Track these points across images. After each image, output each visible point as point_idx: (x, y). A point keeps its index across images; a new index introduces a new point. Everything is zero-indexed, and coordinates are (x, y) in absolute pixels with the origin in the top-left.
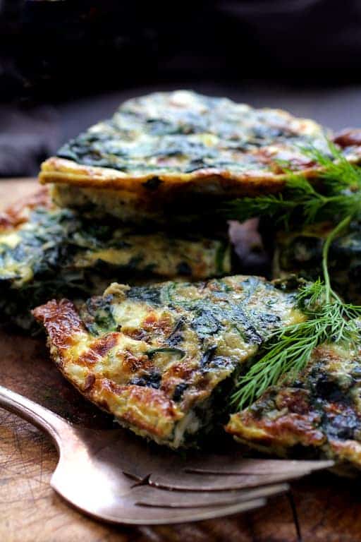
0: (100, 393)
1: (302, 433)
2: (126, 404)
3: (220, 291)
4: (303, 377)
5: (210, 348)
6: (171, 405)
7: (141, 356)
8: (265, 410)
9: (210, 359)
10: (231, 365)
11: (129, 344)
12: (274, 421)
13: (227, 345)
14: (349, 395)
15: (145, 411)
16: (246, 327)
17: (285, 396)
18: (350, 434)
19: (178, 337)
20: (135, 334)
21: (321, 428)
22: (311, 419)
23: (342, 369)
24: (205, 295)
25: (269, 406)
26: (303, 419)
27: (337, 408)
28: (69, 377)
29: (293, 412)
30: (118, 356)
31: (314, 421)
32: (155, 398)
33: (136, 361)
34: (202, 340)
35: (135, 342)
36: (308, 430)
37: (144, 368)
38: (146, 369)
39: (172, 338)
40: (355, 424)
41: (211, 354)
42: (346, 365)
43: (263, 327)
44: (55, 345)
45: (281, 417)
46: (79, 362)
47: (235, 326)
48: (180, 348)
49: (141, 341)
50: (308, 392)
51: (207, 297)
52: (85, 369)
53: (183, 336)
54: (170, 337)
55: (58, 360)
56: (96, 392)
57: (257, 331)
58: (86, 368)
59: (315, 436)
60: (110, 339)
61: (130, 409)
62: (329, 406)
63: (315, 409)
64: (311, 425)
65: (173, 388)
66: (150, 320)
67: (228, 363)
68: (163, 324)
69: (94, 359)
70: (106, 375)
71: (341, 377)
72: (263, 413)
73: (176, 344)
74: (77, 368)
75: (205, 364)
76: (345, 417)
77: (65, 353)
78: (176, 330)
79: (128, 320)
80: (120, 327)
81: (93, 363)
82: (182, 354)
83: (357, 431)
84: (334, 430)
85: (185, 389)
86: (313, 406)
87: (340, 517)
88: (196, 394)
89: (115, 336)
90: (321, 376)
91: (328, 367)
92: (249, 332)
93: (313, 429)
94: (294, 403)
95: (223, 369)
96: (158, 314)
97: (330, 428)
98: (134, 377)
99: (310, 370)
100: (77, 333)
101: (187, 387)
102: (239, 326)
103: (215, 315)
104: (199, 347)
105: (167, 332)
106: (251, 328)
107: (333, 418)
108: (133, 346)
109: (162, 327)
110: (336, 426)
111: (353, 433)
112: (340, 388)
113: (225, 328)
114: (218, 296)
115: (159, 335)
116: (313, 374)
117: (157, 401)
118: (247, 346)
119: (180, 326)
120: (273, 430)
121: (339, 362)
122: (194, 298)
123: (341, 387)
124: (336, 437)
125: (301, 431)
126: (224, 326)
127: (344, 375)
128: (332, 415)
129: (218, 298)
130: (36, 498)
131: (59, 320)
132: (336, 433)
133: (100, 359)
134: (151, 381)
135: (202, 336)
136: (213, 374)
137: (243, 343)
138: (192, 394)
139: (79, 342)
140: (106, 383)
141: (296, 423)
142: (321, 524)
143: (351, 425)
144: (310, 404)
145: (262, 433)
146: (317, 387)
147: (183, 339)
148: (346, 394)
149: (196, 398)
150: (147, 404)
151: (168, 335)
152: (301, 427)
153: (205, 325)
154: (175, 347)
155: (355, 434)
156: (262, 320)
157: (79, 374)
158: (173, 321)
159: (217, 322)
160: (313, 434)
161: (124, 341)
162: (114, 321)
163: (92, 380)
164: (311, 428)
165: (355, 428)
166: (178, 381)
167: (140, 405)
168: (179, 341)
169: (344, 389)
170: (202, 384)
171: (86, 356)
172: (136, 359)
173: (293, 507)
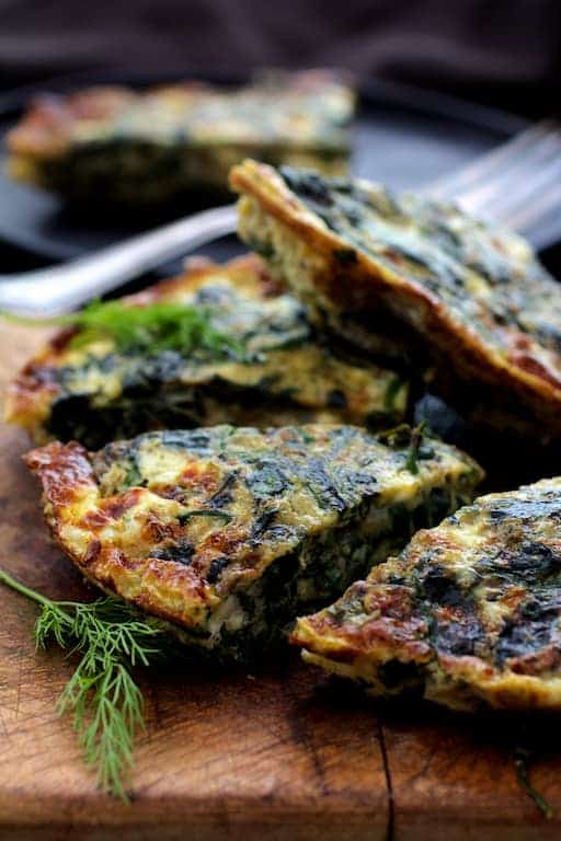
0: (105, 567)
1: (399, 644)
2: (139, 583)
3: (295, 441)
4: (404, 570)
5: (267, 512)
6: (203, 584)
7: (169, 521)
8: (348, 614)
9: (265, 528)
10: (295, 538)
11: (154, 504)
12: (360, 627)
13: (293, 511)
14: (471, 597)
15: (165, 592)
16: (324, 488)
17: (378, 595)
18: (470, 647)
19: (225, 496)
20: (167, 491)
21: (428, 640)
22: (414, 627)
23: (462, 560)
24: (275, 445)
25: (353, 608)
26: (402, 626)
27: (453, 613)
28: (65, 544)
29: (388, 616)
30: (136, 518)
31: (419, 631)
32: (181, 574)
33: (160, 526)
34: (258, 501)
35: (164, 502)
36: (408, 640)
37: (172, 537)
38: (175, 539)
39: (217, 498)
40: (477, 635)
41: (268, 520)
42: (470, 555)
43: (350, 489)
44: (49, 501)
45: (370, 622)
46: (82, 525)
47: (307, 484)
48: (227, 512)
49: (171, 502)
50: (412, 590)
51: (277, 448)
52: (88, 535)
53: (233, 495)
54: (214, 497)
55: (53, 522)
56: (100, 565)
57: (340, 494)
58: (90, 533)
59: (419, 649)
60: (129, 498)
61: (146, 590)
62: (441, 611)
63: (421, 614)
64: (413, 634)
65: (208, 563)
66: (189, 474)
67: (291, 534)
68: (206, 480)
69: (103, 521)
70: (118, 544)
71: (461, 570)
72: (345, 617)
73: (221, 507)
74: (77, 533)
75: (258, 533)
76: (463, 626)
77: (63, 512)
78: (224, 488)
79: (158, 473)
80: (146, 481)
81: (101, 527)
82: (228, 519)
83: (477, 644)
84: (447, 643)
85: (225, 565)
86: (418, 611)
87: (450, 766)
88: (239, 572)
89: (136, 492)
90: (431, 569)
91: (443, 557)
92: (328, 495)
93: (416, 640)
94: (390, 605)
95: (282, 541)
96: (202, 466)
97: (441, 640)
98: (156, 548)
99: (417, 560)
100: (84, 486)
101: (228, 563)
102: (313, 486)
103: (281, 470)
104: (253, 511)
105: (210, 490)
106: (330, 489)
107: (446, 627)
108: (160, 506)
109: (205, 483)
110: (449, 637)
111: (473, 646)
112: (458, 588)
113: (293, 488)
114: (292, 447)
115: (199, 493)
116: (420, 567)
117: (182, 578)
118: (321, 512)
119: (230, 481)
120: (357, 638)
121: (459, 552)
122: (258, 448)
123: (460, 585)
124: (449, 652)
125: (398, 642)
126: (292, 484)
127: (466, 569)
128: (445, 623)
129: (291, 450)
130: (10, 731)
131: (60, 469)
132: (449, 646)
133: (111, 521)
134: (179, 554)
135: (258, 496)
136: (266, 547)
137: (316, 508)
138: (234, 573)
139: (84, 498)
140: (115, 553)
141: (390, 630)
142: (423, 774)
143: (470, 636)
144: (414, 607)
145: (342, 643)
146: (424, 583)
147: (232, 500)
148: (466, 595)
149: (239, 579)
150: (169, 583)
151: (213, 494)
152: (398, 635)
153: (266, 482)
154: (219, 509)
155: (476, 649)
156: (349, 480)
157: (79, 541)
158: (221, 475)
159: (284, 480)
160: (416, 646)
161: (149, 500)
162: (140, 475)
163: (97, 549)
164: (412, 637)
165: (475, 639)
166: (216, 554)
167: (158, 583)
168: (226, 502)
169: (464, 588)
170: (251, 560)
171: (92, 517)
172: (163, 524)
173: (384, 751)
